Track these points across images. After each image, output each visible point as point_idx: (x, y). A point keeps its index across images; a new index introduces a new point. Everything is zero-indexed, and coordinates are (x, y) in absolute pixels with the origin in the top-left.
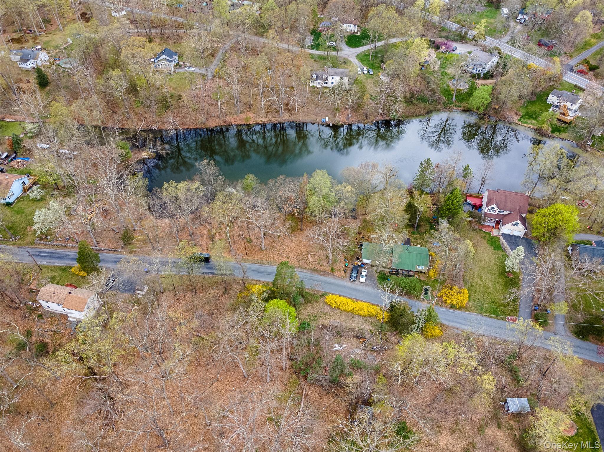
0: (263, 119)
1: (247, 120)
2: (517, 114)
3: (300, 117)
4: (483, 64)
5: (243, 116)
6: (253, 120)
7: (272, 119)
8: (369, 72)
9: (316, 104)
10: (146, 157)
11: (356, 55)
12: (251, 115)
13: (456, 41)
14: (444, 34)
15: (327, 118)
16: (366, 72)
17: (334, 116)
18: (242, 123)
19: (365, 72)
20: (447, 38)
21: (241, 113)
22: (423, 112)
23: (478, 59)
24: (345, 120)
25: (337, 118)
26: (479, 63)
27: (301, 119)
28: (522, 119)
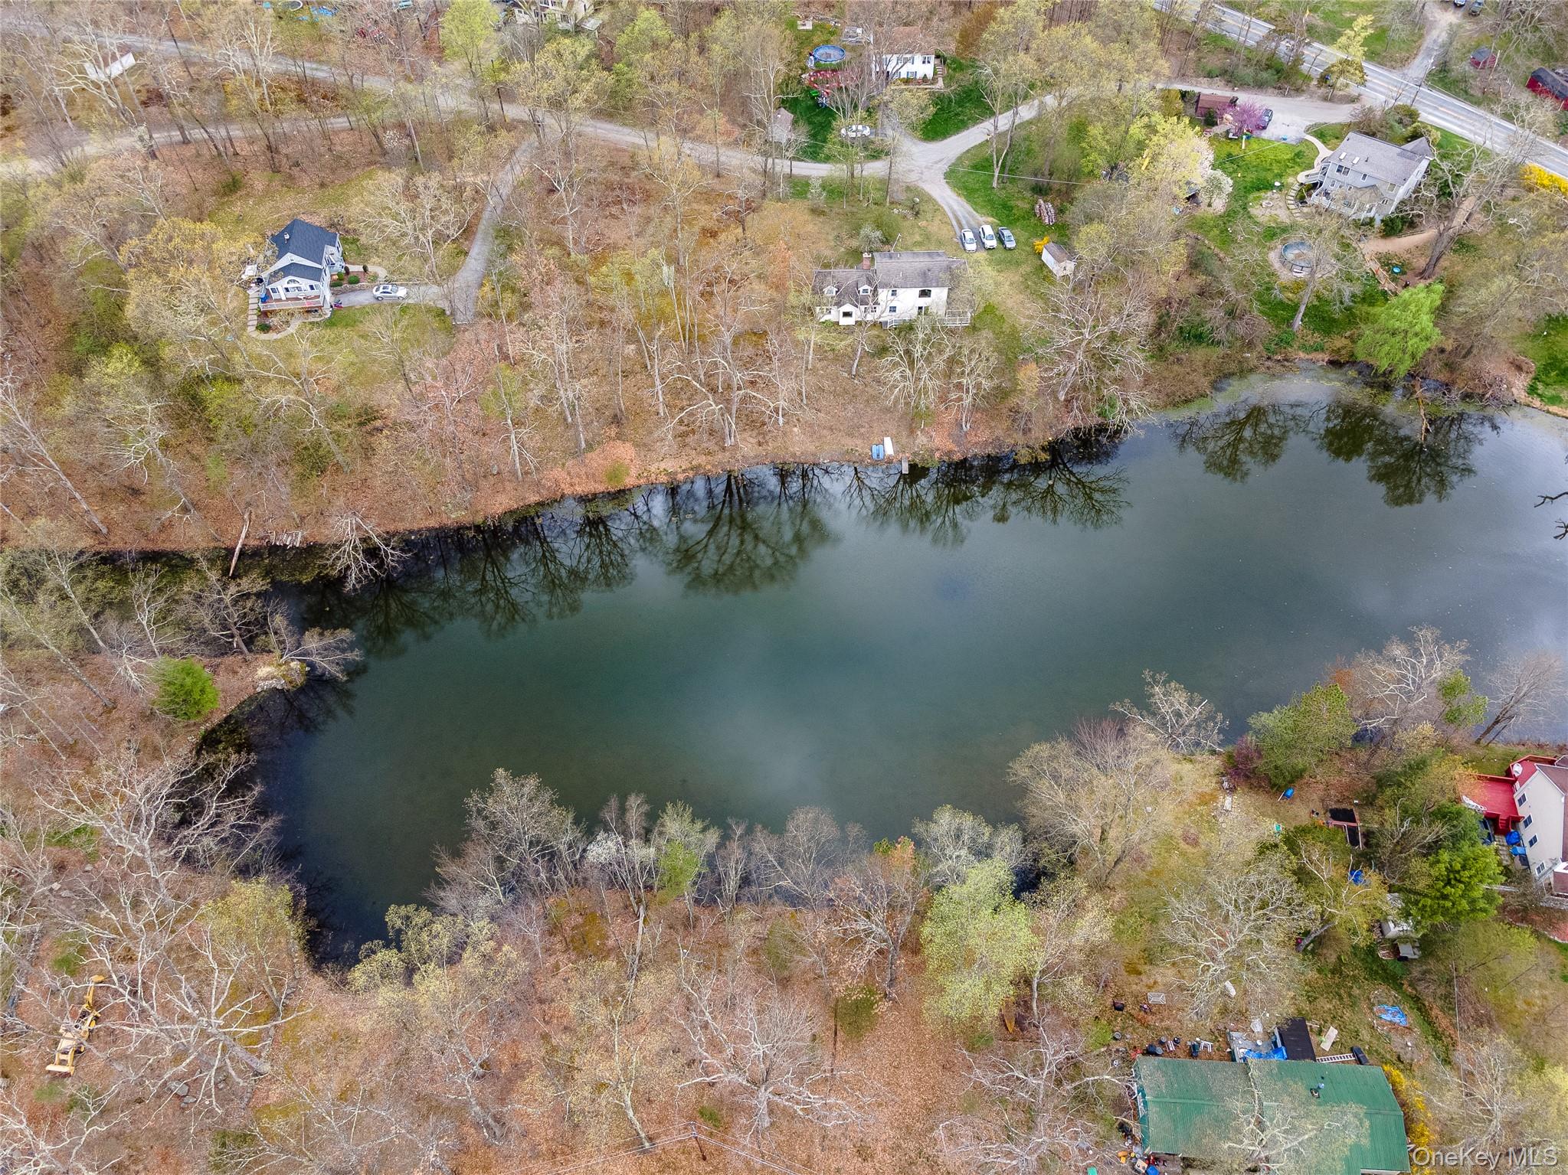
0: (670, 465)
1: (614, 475)
2: (1519, 368)
3: (798, 445)
4: (1384, 189)
5: (596, 460)
6: (633, 472)
7: (702, 460)
8: (1001, 240)
9: (846, 392)
10: (274, 683)
11: (945, 168)
12: (625, 451)
13: (1260, 85)
14: (1214, 61)
15: (888, 441)
16: (994, 243)
17: (912, 432)
18: (600, 488)
19: (989, 243)
20: (1229, 77)
21: (590, 447)
22: (1204, 383)
23: (1366, 169)
24: (950, 445)
25: (921, 439)
26: (1368, 182)
27: (797, 450)
28: (1540, 386)
